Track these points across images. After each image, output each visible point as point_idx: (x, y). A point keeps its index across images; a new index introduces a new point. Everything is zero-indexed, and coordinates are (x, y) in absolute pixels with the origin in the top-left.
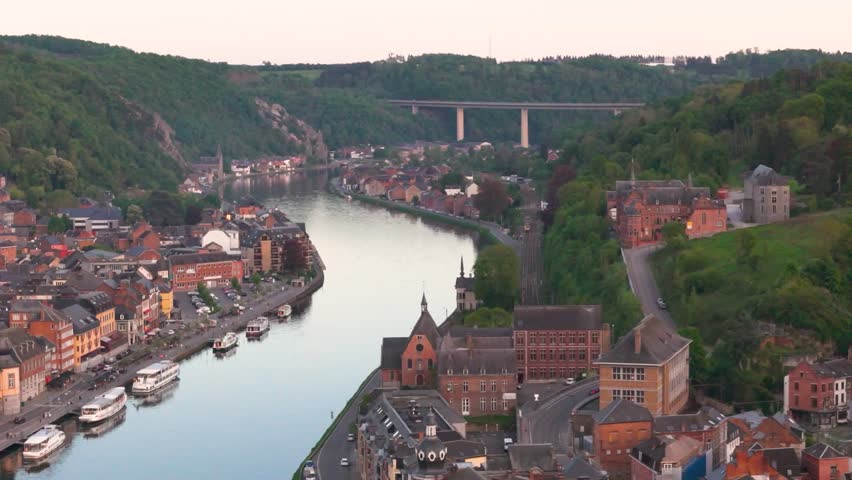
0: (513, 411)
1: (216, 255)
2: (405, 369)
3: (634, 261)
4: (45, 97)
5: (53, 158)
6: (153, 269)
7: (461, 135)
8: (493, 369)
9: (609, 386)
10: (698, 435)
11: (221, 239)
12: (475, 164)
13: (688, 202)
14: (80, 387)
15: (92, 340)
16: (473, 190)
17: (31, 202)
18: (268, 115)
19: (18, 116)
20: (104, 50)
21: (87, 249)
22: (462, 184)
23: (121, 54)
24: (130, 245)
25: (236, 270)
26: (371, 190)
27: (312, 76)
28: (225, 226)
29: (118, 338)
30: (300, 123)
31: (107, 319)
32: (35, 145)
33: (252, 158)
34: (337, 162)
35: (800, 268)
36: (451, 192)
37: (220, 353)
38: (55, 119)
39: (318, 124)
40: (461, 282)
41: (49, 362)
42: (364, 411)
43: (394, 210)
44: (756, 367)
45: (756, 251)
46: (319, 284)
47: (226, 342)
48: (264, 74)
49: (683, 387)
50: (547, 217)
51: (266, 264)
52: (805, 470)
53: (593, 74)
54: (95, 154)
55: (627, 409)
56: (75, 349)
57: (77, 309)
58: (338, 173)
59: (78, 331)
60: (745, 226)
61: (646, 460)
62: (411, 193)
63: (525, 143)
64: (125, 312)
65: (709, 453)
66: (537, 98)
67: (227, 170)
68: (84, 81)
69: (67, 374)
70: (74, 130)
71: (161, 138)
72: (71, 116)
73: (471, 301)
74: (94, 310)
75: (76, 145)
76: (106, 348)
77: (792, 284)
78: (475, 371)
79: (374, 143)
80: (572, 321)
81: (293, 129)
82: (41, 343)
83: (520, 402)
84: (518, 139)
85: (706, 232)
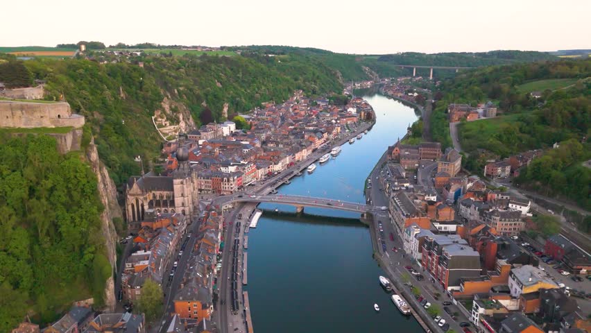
0: (417, 169)
1: (351, 116)
2: (393, 155)
3: (452, 127)
4: (311, 68)
5: (313, 86)
6: (336, 120)
7: (414, 75)
8: (413, 159)
9: (440, 167)
10: (460, 183)
11: (352, 110)
12: (416, 84)
13: (469, 111)
14: (319, 153)
15: (322, 140)
16: (416, 94)
17: (308, 97)
18: (366, 70)
19: (305, 74)
20: (325, 52)
21: (321, 112)
22: (413, 92)
23: (330, 53)
24: (330, 111)
25: (355, 120)
26: (390, 93)
27: (377, 58)
28: (353, 107)
29: (328, 139)
30: (373, 72)
31: (326, 135)
32: (309, 81)
33: (361, 81)
34: (381, 82)
35: (494, 135)
36: (410, 94)
37: (350, 143)
38: (314, 74)
39: (377, 72)
40: (409, 129)
41: (313, 147)
42: (382, 167)
43: (395, 99)
44: (479, 162)
45: (484, 129)
46: (375, 123)
47: (352, 140)
48: (365, 58)
49: (459, 166)
50: (434, 106)
51: (362, 118)
52: (484, 195)
53: (452, 58)
54: (323, 84)
55: (444, 174)
56: (319, 143)
57: (319, 133)
58: (381, 85)
59: (319, 139)
60: (484, 118)
61: (446, 188)
62: (399, 95)
63: (431, 78)
64: (330, 133)
65: (462, 188)
66: (436, 65)
67: (354, 85)
68: (321, 63)
69: (317, 149)
70: (318, 77)
71: (338, 78)
72: (318, 74)
73: (411, 134)
74: (323, 133)
75: (318, 81)
76: (325, 142)
77: (491, 140)
78: (409, 159)
79: (392, 77)
80: (434, 147)
81: (371, 74)
82: (311, 142)
83: (419, 166)
84: (429, 76)
85: (472, 120)
